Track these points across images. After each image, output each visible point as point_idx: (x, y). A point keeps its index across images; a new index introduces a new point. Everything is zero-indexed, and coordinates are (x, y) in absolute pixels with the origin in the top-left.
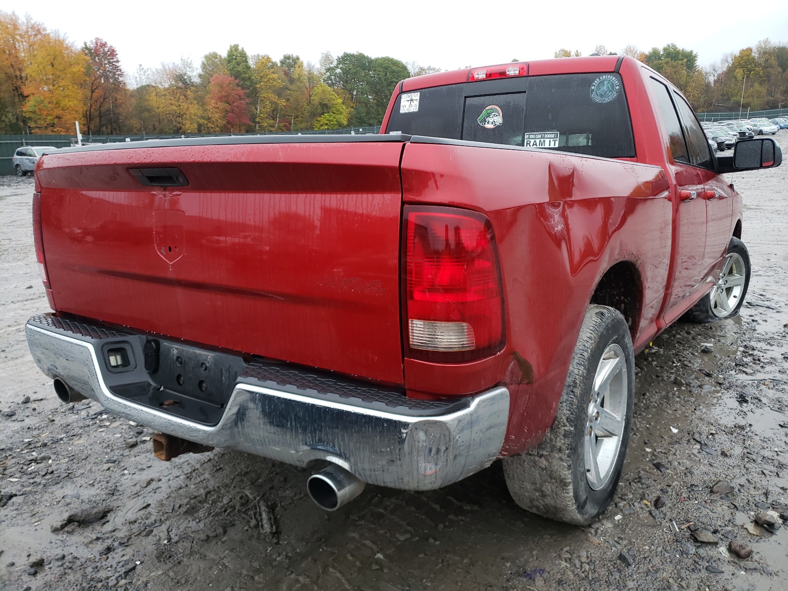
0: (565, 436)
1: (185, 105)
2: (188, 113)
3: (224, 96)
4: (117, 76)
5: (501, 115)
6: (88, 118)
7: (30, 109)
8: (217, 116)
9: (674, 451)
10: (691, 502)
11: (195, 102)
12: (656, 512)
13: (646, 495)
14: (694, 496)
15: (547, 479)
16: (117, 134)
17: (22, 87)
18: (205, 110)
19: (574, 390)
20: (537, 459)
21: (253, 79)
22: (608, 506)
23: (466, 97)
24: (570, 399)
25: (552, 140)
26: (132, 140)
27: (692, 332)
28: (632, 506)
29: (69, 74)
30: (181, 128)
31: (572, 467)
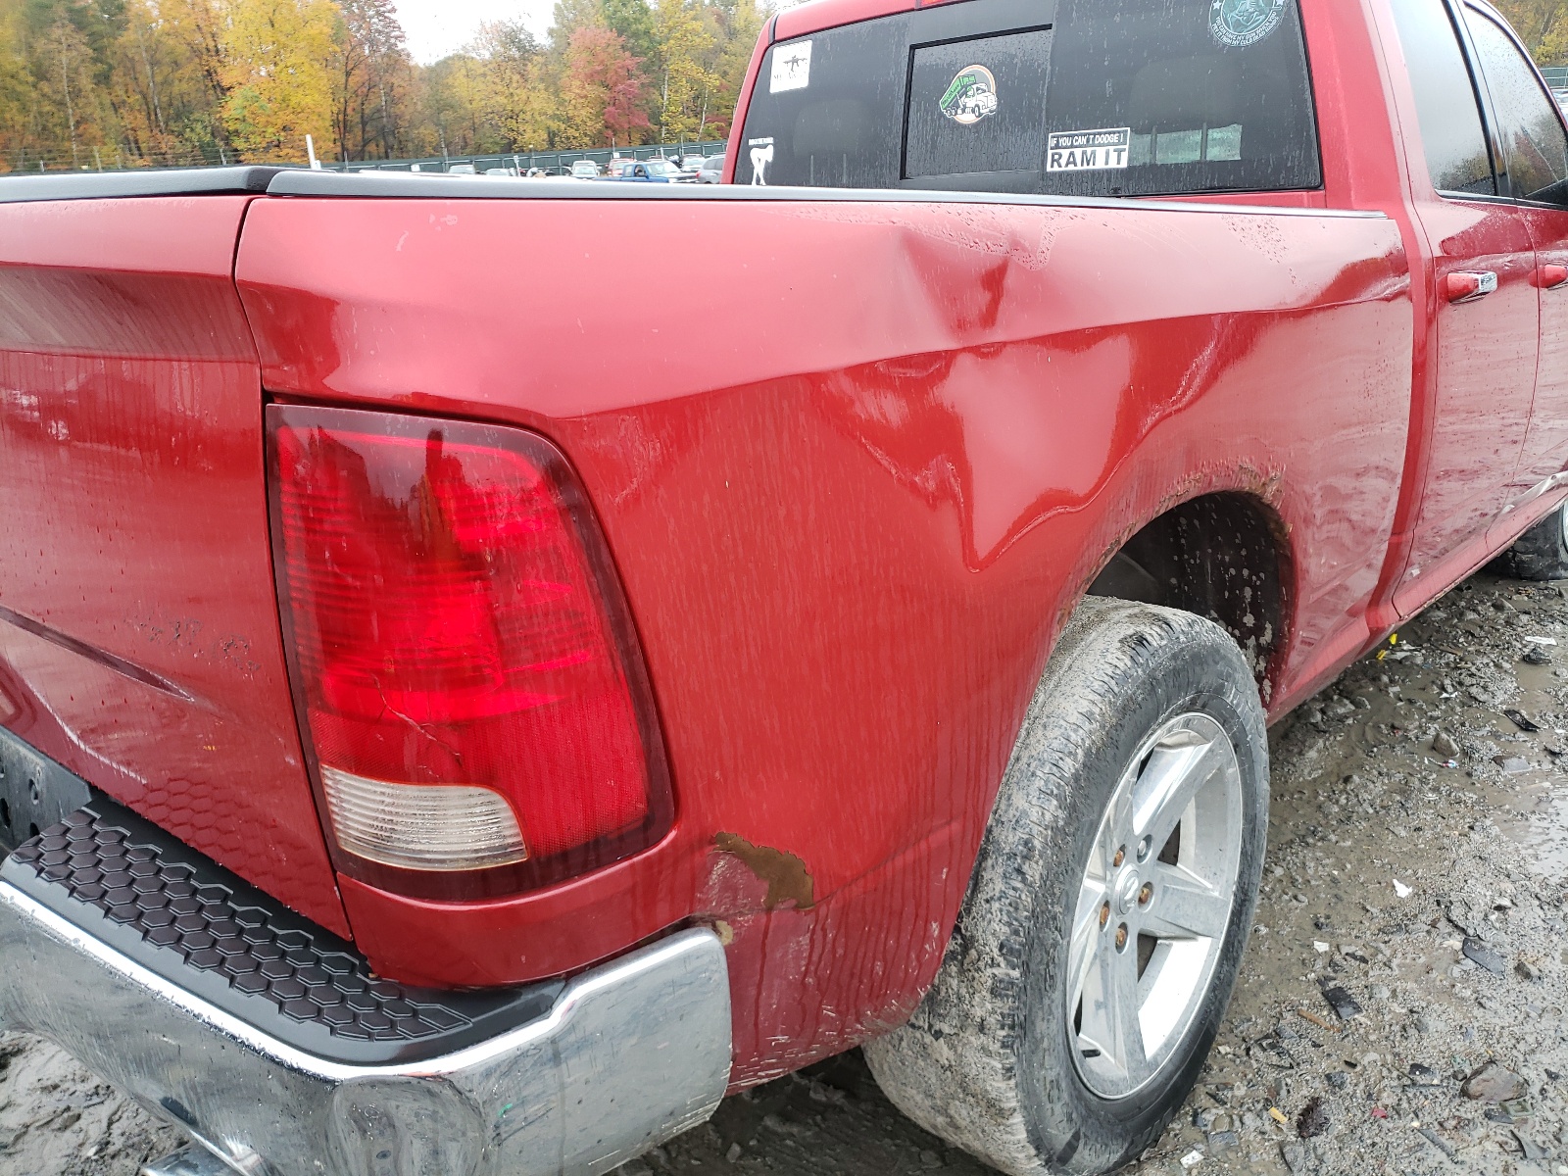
0: (993, 992)
1: (522, 94)
2: (527, 108)
3: (597, 72)
4: (393, 41)
5: (993, 88)
6: (342, 125)
7: (236, 114)
8: (583, 112)
9: (1388, 953)
10: (1401, 1123)
11: (542, 86)
12: (1297, 1151)
13: (1283, 1092)
14: (1414, 1103)
15: (956, 1091)
16: (397, 157)
17: (219, 70)
18: (562, 103)
19: (1025, 868)
20: (928, 1039)
21: (654, 34)
22: (1172, 1121)
23: (913, 48)
24: (1012, 892)
25: (1112, 148)
26: (423, 169)
27: (1507, 604)
28: (1237, 1123)
29: (303, 40)
30: (515, 141)
31: (1017, 1071)
